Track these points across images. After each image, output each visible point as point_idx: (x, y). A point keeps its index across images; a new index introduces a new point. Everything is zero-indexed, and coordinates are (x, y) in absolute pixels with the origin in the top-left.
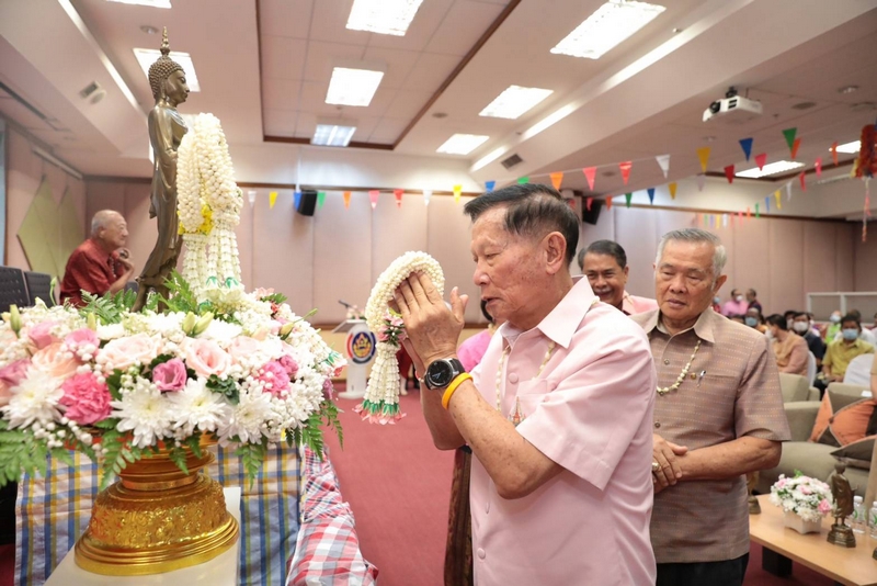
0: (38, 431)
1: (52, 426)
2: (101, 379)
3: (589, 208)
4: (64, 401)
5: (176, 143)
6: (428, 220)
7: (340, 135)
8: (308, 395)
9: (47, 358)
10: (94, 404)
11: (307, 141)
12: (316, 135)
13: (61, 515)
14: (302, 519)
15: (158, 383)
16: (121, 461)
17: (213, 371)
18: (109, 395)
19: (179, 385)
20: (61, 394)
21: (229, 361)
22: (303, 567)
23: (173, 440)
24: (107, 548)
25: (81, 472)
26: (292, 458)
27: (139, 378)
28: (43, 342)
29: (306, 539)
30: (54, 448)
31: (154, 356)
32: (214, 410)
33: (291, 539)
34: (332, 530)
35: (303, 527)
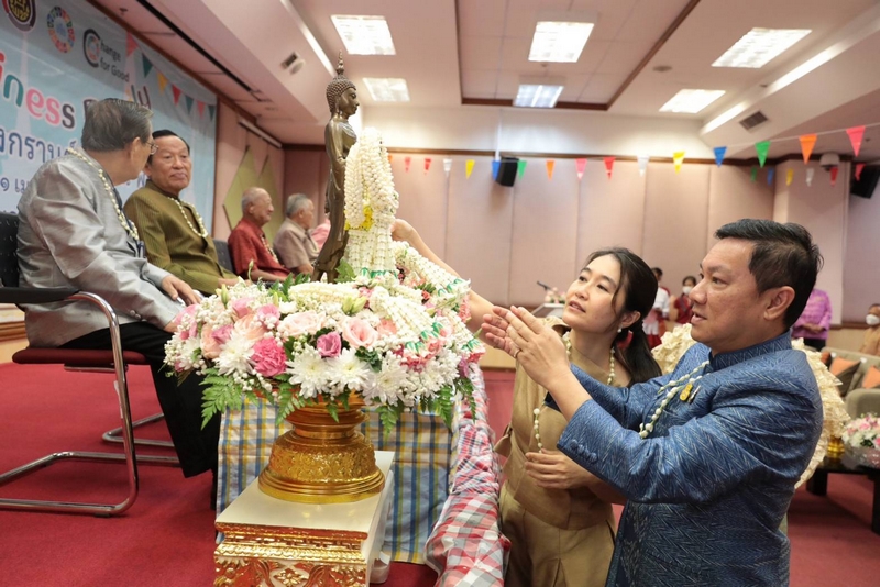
0: (237, 379)
1: (245, 375)
2: (280, 344)
3: (858, 178)
4: (254, 358)
5: (346, 151)
6: (646, 192)
7: (546, 95)
8: (441, 371)
9: (244, 325)
10: (274, 362)
11: (509, 103)
12: (518, 96)
13: (251, 458)
14: (451, 491)
15: (320, 349)
16: (291, 406)
17: (362, 344)
18: (285, 356)
19: (335, 352)
20: (252, 352)
21: (376, 337)
23: (329, 394)
24: (281, 479)
25: (267, 424)
26: (444, 432)
27: (306, 344)
28: (242, 313)
29: (451, 508)
30: (246, 392)
31: (319, 329)
32: (361, 374)
33: (438, 507)
34: (475, 503)
35: (450, 497)
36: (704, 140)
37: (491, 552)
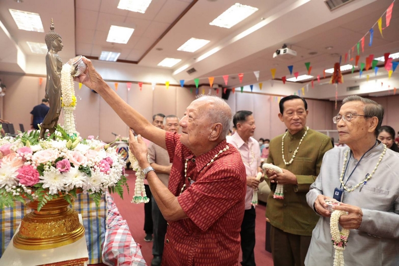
0: (8, 189)
1: (14, 187)
2: (35, 168)
3: (224, 93)
4: (19, 177)
5: (59, 69)
6: (153, 96)
7: (112, 56)
8: (117, 173)
9: (9, 159)
10: (32, 178)
11: (97, 58)
12: (101, 56)
14: (107, 227)
15: (59, 168)
17: (80, 164)
18: (38, 174)
19: (68, 169)
20: (17, 174)
21: (86, 160)
22: (110, 246)
23: (65, 191)
24: (30, 239)
25: (5, 211)
26: (102, 201)
27: (51, 167)
28: (6, 153)
29: (109, 235)
30: (15, 196)
31: (56, 158)
32: (82, 179)
33: (102, 235)
34: (120, 231)
35: (107, 230)
36: (174, 78)
37: (137, 252)
